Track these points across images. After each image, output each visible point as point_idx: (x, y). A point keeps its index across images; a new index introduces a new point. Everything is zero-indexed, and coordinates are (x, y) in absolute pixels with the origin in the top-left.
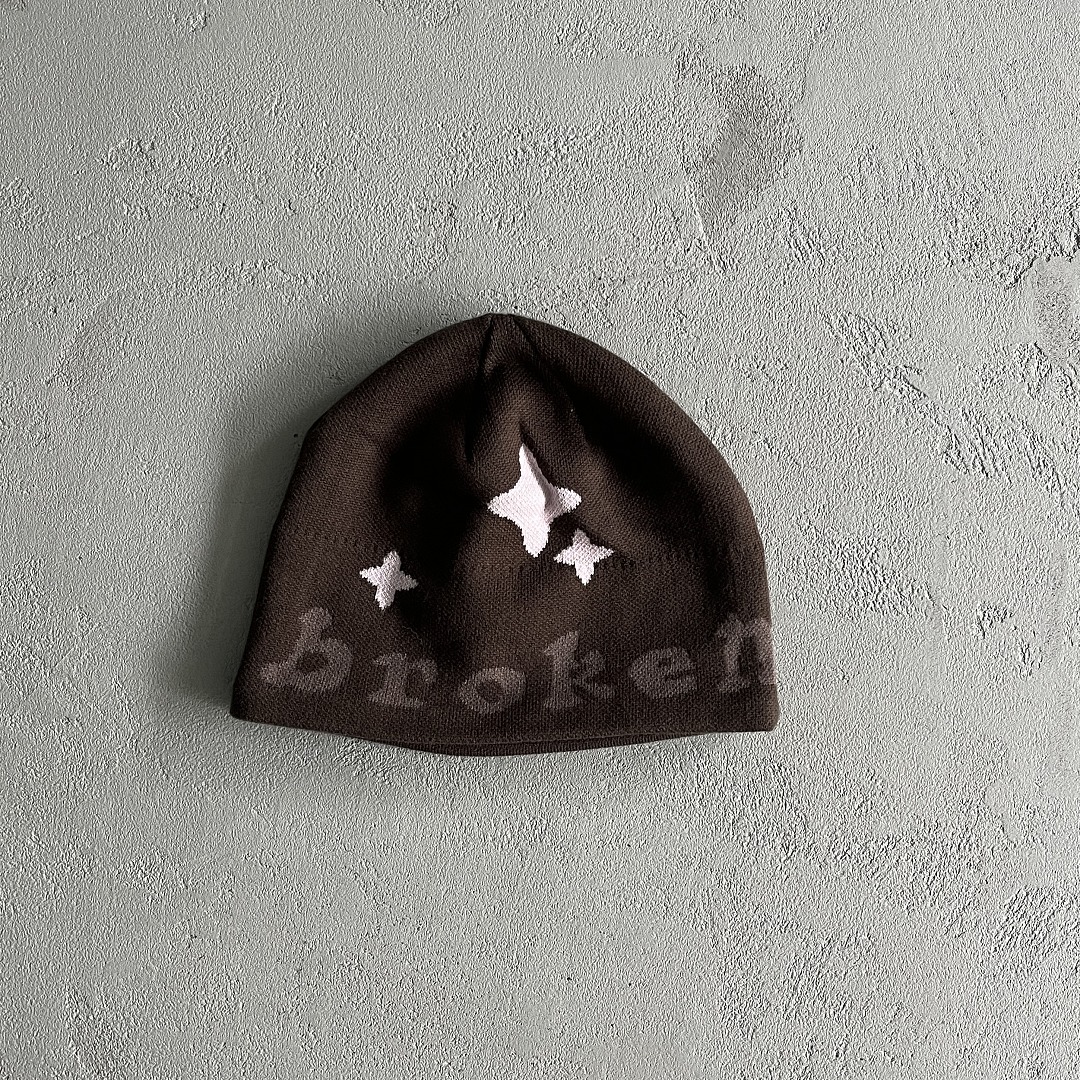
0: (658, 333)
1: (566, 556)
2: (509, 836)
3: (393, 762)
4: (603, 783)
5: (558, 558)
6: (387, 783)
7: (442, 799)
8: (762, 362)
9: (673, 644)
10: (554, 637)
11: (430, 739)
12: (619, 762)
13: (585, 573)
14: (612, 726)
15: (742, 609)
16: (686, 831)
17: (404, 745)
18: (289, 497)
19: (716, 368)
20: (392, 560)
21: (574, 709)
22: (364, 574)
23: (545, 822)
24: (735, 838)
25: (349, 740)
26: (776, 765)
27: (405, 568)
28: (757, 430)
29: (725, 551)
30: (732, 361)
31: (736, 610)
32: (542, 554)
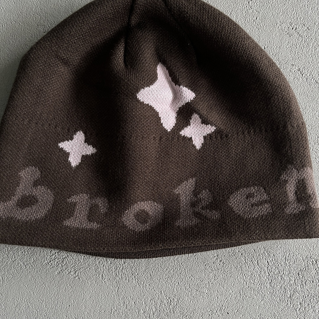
0: (236, 9)
1: (186, 132)
2: (154, 310)
3: (81, 265)
4: (211, 274)
5: (182, 133)
6: (77, 278)
7: (111, 287)
8: (295, 26)
9: (254, 185)
10: (180, 182)
11: (104, 249)
12: (221, 261)
13: (198, 143)
14: (221, 236)
15: (297, 162)
16: (262, 302)
17: (87, 253)
18: (11, 98)
19: (269, 29)
20: (80, 136)
21: (196, 226)
22: (62, 145)
23: (176, 300)
24: (292, 306)
25: (53, 252)
26: (314, 260)
27: (87, 141)
28: (294, 64)
29: (285, 127)
30: (278, 25)
31: (293, 163)
32: (173, 130)
